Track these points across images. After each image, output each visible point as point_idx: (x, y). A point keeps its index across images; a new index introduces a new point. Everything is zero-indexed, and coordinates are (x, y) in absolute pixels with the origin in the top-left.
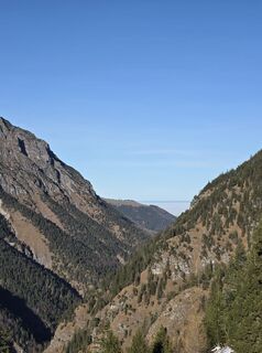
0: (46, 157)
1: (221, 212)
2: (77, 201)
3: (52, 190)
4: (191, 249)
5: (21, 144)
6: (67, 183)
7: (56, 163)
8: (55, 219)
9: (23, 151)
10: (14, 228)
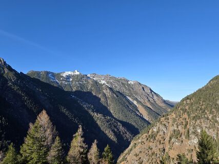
0: (150, 91)
1: (181, 109)
2: (158, 102)
3: (151, 100)
4: (169, 123)
5: (143, 88)
6: (155, 97)
7: (153, 93)
8: (151, 107)
9: (144, 90)
10: (139, 109)
